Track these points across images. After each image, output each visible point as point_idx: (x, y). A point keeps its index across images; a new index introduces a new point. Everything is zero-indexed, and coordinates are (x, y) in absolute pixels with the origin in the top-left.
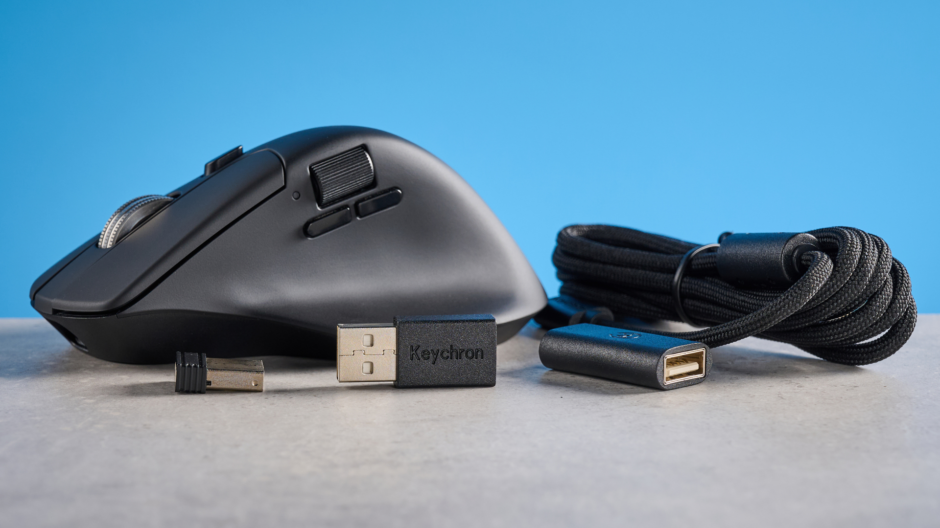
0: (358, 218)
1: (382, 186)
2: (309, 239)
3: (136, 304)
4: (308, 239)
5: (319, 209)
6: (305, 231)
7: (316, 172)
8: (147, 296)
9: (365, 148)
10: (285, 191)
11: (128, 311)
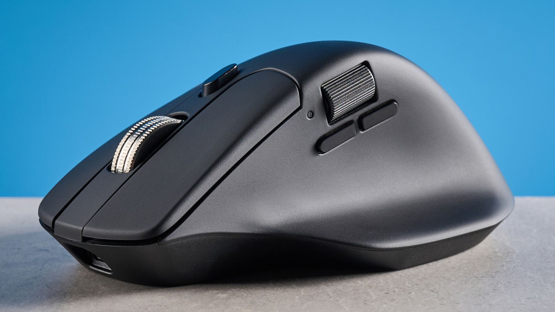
0: (361, 132)
1: (382, 100)
2: (321, 155)
3: (176, 231)
4: (319, 156)
5: (329, 126)
6: (318, 148)
7: (327, 90)
8: (185, 222)
9: (366, 64)
10: (301, 111)
11: (169, 238)
